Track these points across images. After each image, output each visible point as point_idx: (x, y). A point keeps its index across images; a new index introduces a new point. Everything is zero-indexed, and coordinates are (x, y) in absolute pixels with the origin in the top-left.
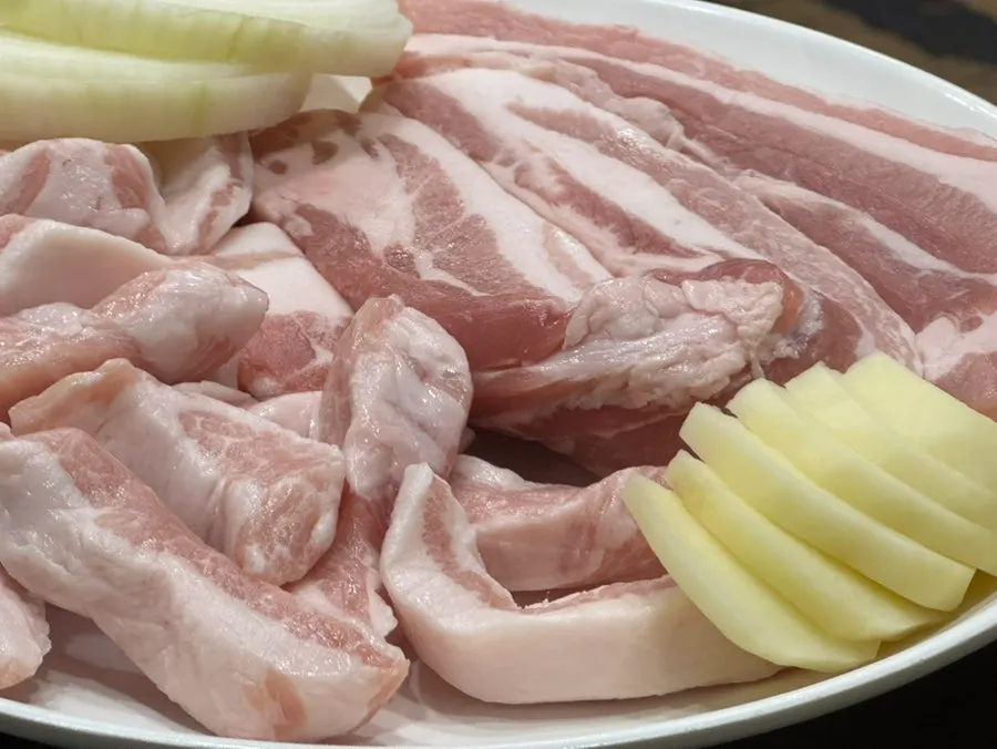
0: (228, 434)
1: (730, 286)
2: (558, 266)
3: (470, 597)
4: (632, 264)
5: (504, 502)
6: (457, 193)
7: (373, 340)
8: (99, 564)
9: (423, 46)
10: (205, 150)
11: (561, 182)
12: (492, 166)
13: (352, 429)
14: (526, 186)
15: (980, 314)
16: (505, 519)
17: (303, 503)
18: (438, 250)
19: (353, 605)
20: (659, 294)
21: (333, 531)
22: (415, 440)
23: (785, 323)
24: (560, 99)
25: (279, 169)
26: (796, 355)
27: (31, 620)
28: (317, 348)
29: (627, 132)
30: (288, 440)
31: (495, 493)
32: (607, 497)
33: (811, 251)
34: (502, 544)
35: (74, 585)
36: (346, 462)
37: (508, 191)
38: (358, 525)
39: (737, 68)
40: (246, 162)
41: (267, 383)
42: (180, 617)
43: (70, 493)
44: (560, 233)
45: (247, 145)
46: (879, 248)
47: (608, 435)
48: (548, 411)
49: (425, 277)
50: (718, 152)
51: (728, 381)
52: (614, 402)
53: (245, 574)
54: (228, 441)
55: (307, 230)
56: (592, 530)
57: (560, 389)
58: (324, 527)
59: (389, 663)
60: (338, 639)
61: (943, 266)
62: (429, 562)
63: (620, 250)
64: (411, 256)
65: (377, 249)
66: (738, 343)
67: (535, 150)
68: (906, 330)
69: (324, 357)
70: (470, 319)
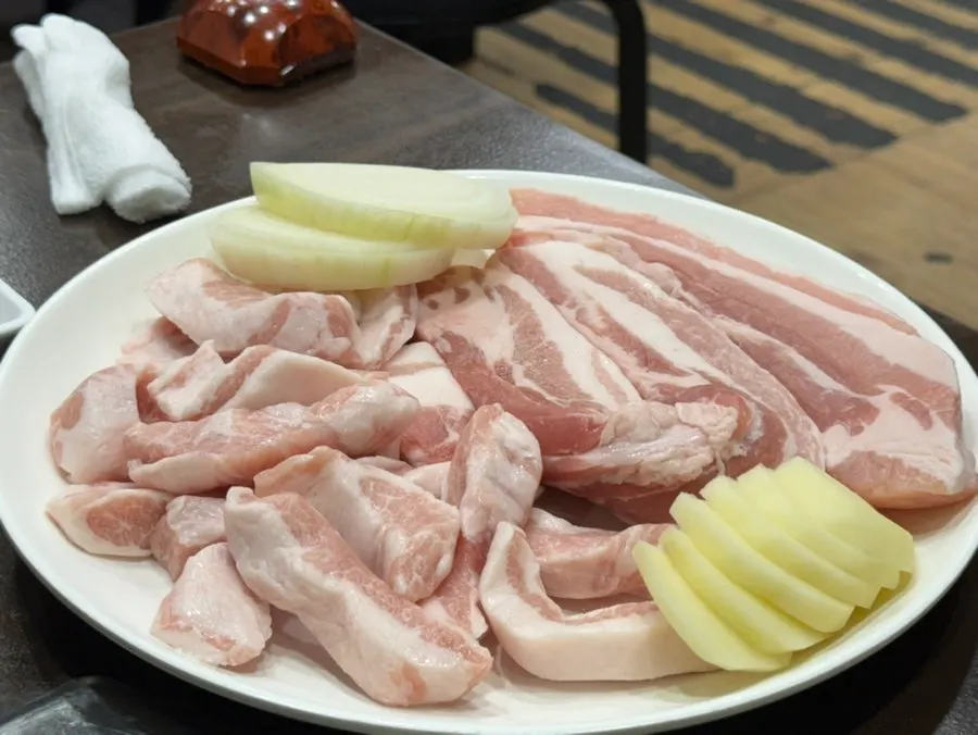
0: (389, 494)
1: (705, 406)
2: (600, 378)
3: (535, 612)
4: (645, 379)
5: (558, 543)
6: (541, 326)
7: (482, 435)
8: (302, 585)
9: (526, 224)
10: (388, 295)
11: (604, 320)
12: (562, 307)
13: (466, 495)
14: (584, 323)
15: (863, 424)
16: (558, 555)
17: (432, 548)
18: (528, 364)
19: (461, 616)
20: (660, 411)
21: (450, 566)
22: (505, 503)
23: (739, 434)
24: (607, 263)
25: (434, 305)
26: (745, 454)
27: (259, 616)
28: (449, 430)
29: (647, 285)
30: (426, 500)
31: (555, 535)
32: (623, 544)
33: (757, 372)
34: (557, 570)
35: (287, 598)
36: (461, 519)
37: (572, 326)
38: (467, 559)
39: (717, 245)
40: (414, 302)
41: (417, 453)
42: (351, 624)
43: (288, 537)
44: (603, 357)
45: (415, 290)
46: (800, 373)
47: (626, 499)
48: (588, 483)
49: (518, 384)
50: (703, 301)
51: (701, 471)
52: (629, 481)
53: (393, 594)
54: (390, 498)
55: (448, 348)
56: (613, 565)
57: (596, 472)
58: (445, 563)
59: (481, 659)
60: (448, 642)
61: (840, 387)
62: (509, 588)
63: (638, 368)
64: (510, 369)
65: (490, 362)
66: (708, 448)
67: (590, 298)
68: (815, 429)
69: (453, 436)
70: (542, 422)
